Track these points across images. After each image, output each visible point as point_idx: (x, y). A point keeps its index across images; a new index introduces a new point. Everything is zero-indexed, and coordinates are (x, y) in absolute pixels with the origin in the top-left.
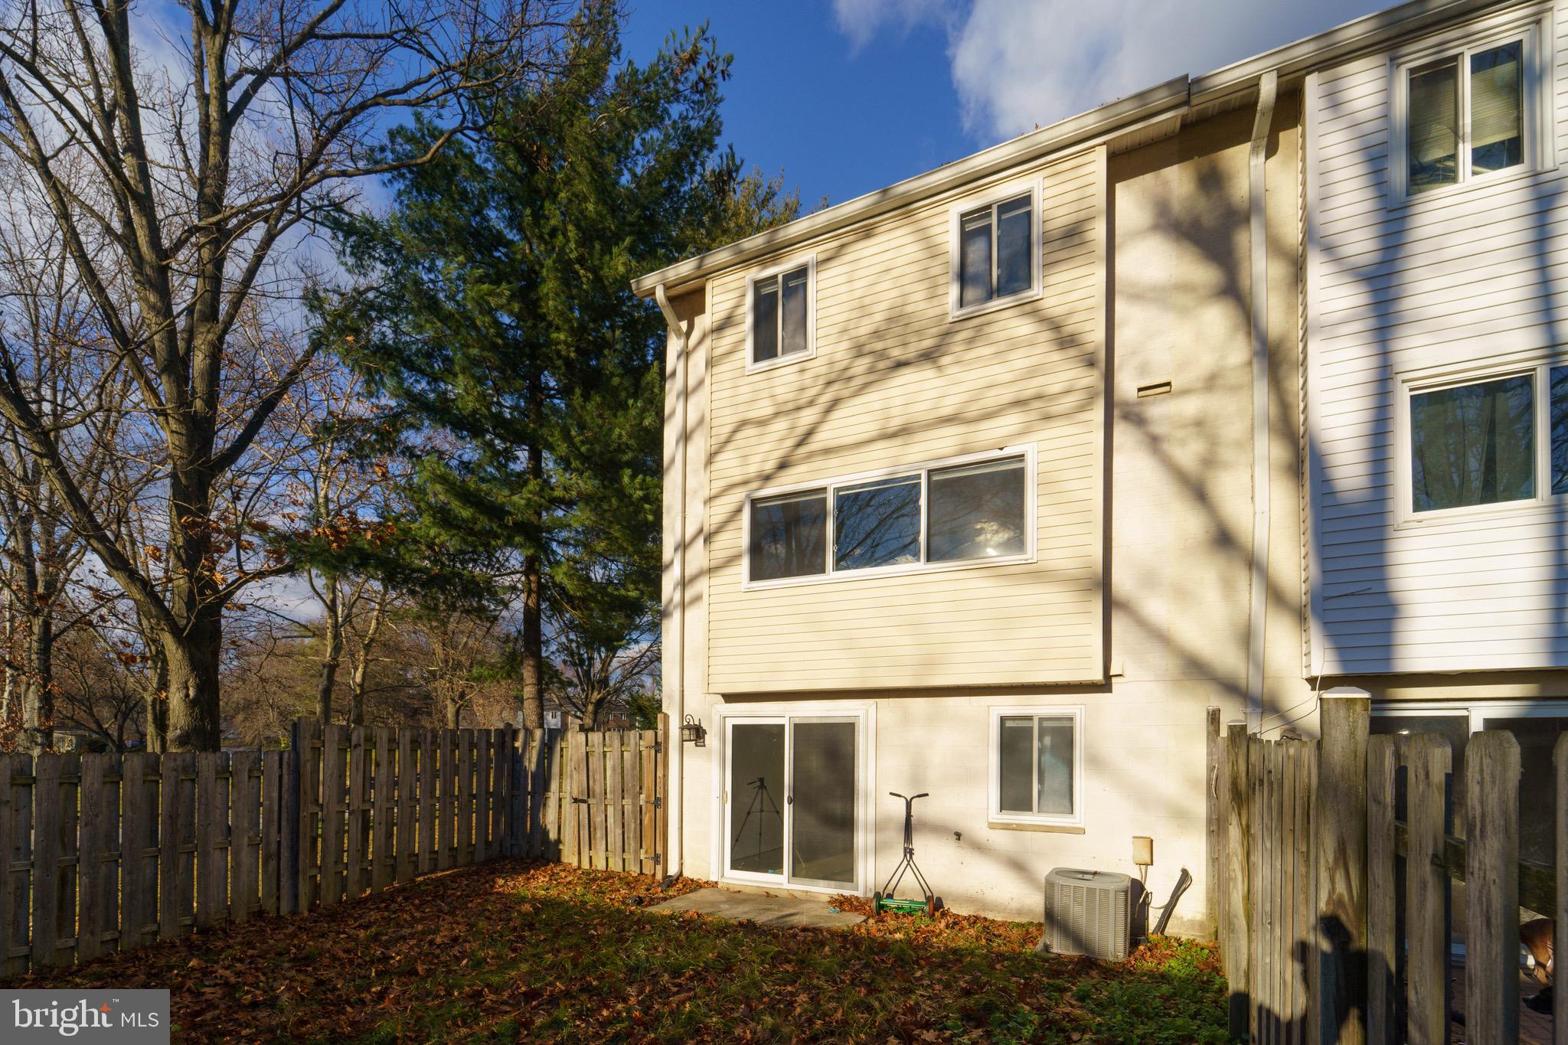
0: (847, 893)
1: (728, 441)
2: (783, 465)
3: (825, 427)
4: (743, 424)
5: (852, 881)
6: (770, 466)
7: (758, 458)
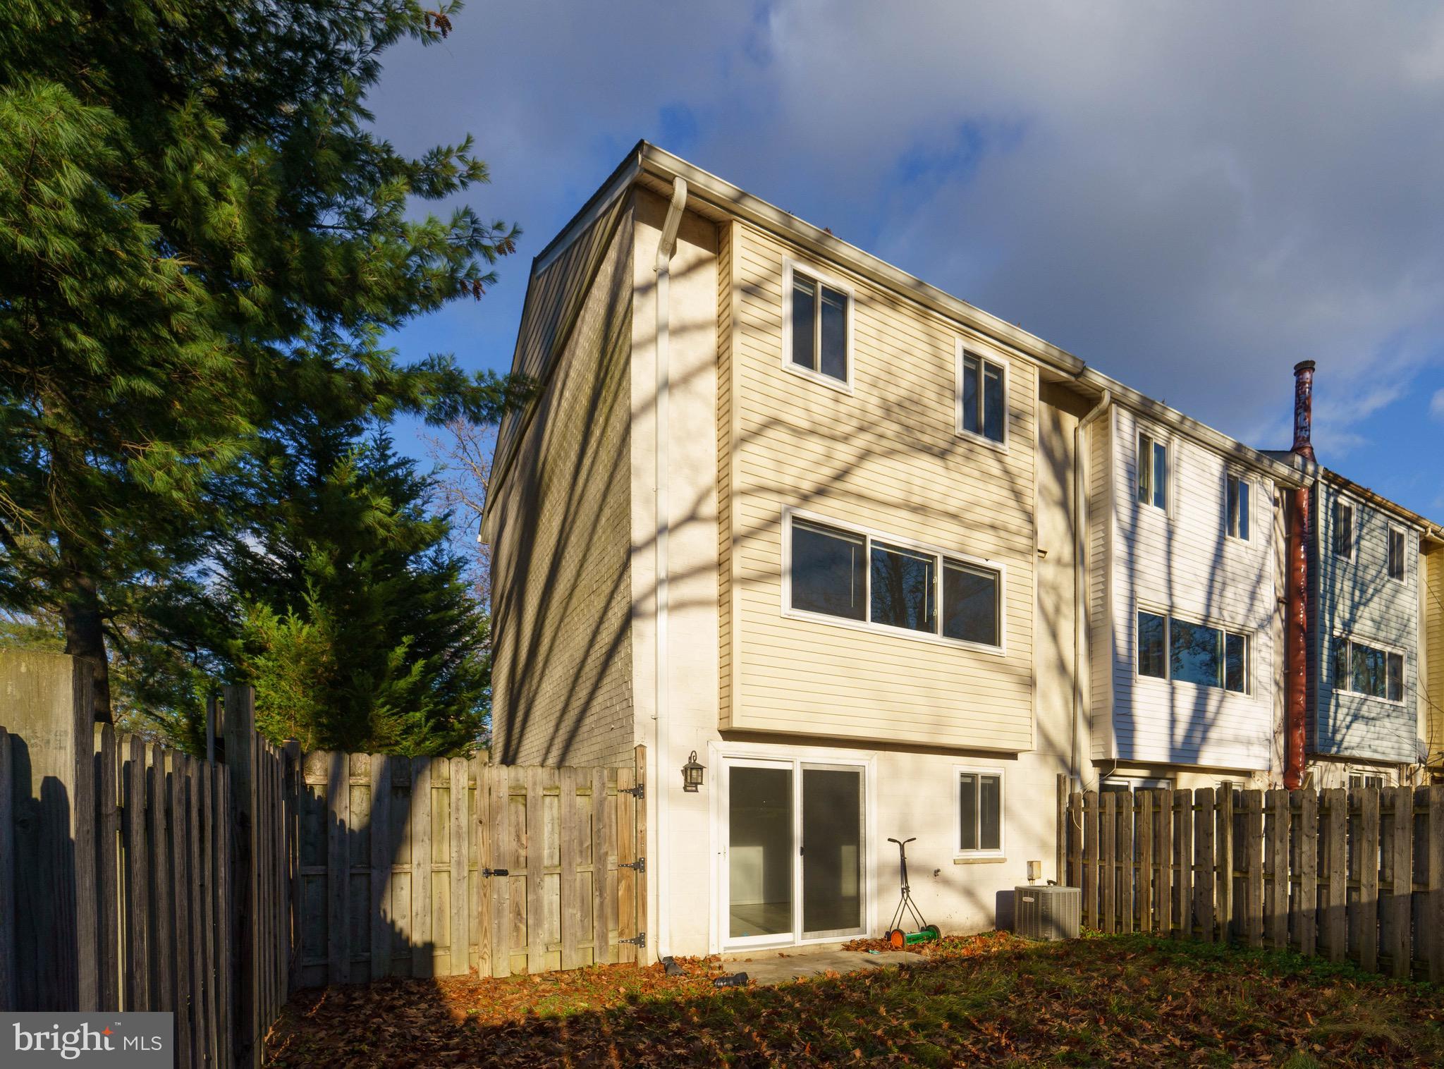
0: (858, 938)
1: (757, 433)
2: (821, 492)
3: (858, 472)
4: (774, 422)
5: (858, 925)
6: (807, 486)
7: (793, 471)
